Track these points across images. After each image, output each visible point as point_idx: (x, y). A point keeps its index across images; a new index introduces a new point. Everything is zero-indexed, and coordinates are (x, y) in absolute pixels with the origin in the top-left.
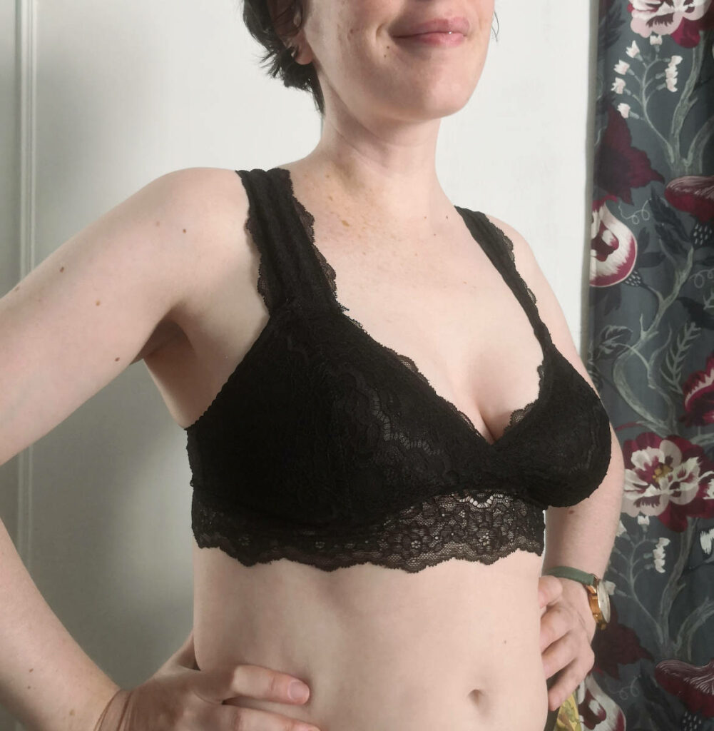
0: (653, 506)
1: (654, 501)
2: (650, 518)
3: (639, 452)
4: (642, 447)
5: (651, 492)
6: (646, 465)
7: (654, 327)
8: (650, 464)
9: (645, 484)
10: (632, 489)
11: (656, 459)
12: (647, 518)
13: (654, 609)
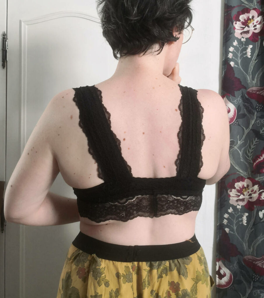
0: (242, 202)
1: (243, 200)
2: (241, 206)
3: (237, 183)
4: (238, 181)
5: (242, 197)
6: (240, 188)
7: (243, 140)
8: (241, 187)
9: (240, 194)
10: (235, 196)
11: (244, 185)
12: (240, 206)
13: (243, 238)
